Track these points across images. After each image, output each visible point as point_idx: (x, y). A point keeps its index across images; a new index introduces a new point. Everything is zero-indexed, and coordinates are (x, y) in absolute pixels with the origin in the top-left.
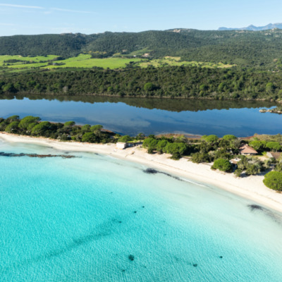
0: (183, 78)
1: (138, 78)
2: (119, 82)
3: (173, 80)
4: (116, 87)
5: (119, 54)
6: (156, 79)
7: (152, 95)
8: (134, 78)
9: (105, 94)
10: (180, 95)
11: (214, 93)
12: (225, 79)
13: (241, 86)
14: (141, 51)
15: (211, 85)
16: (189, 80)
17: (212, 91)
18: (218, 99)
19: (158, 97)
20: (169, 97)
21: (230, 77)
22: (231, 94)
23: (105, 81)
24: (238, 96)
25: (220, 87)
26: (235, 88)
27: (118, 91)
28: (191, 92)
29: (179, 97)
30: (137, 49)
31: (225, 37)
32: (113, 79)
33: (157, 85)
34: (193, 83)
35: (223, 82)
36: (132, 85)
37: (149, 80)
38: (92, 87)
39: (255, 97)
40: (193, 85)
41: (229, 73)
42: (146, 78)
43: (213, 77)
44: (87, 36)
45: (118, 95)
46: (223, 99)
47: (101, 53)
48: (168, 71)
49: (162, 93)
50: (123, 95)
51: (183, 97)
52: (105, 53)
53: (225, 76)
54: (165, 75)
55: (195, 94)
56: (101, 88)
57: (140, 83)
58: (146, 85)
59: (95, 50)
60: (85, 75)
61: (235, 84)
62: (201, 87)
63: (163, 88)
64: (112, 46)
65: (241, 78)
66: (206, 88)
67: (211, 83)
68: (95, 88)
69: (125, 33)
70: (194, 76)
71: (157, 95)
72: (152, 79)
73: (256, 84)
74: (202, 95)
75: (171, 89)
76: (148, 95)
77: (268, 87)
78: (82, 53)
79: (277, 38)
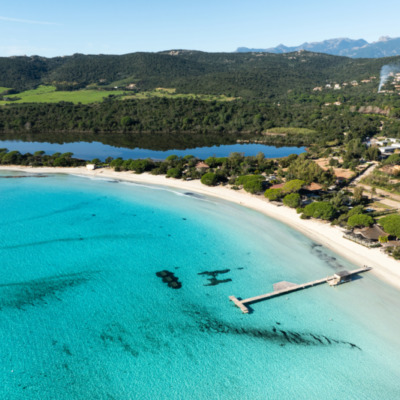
0: (166, 111)
1: (114, 112)
2: (92, 117)
3: (154, 114)
4: (88, 123)
5: (95, 85)
6: (135, 113)
7: (130, 130)
8: (109, 112)
9: (76, 130)
10: (161, 129)
11: (198, 127)
12: (211, 111)
13: (229, 118)
14: (125, 81)
15: (195, 119)
16: (172, 113)
17: (196, 124)
18: (201, 132)
19: (137, 132)
20: (149, 131)
21: (217, 109)
22: (216, 127)
23: (75, 116)
24: (223, 129)
25: (205, 120)
26: (221, 121)
27: (91, 127)
28: (173, 125)
29: (159, 132)
30: (119, 78)
31: (237, 62)
32: (85, 113)
33: (135, 119)
34: (176, 116)
35: (209, 114)
36: (107, 119)
37: (127, 114)
38: (59, 123)
39: (240, 129)
40: (176, 119)
41: (217, 105)
42: (124, 112)
43: (199, 109)
44: (48, 60)
45: (91, 131)
46: (206, 131)
47: (69, 84)
48: (148, 103)
49: (141, 128)
50: (96, 131)
51: (164, 131)
52: (75, 83)
53: (212, 108)
54: (146, 107)
55: (177, 128)
56: (71, 124)
57: (117, 118)
58: (123, 119)
59: (61, 80)
60: (51, 109)
61: (221, 116)
62: (185, 120)
63: (143, 122)
64: (85, 74)
65: (229, 111)
66: (190, 121)
67: (196, 115)
68: (64, 124)
69: (102, 56)
70: (178, 108)
71: (135, 131)
72: (131, 112)
73: (245, 116)
74: (185, 129)
75: (151, 123)
76: (125, 130)
77: (256, 118)
78: (43, 84)
79: (303, 63)
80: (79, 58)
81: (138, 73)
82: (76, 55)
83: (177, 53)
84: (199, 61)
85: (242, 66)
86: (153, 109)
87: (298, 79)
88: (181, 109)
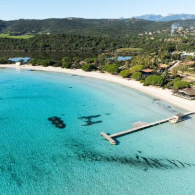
0: (64, 40)
1: (36, 41)
2: (24, 44)
3: (58, 42)
4: (22, 46)
5: (29, 33)
6: (48, 41)
7: (45, 50)
8: (34, 41)
9: (15, 50)
10: (61, 49)
11: (81, 48)
12: (88, 40)
13: (97, 44)
14: (45, 31)
15: (80, 44)
16: (68, 41)
17: (80, 47)
18: (83, 51)
19: (48, 51)
20: (55, 51)
21: (91, 40)
22: (90, 48)
23: (15, 43)
24: (94, 49)
25: (85, 45)
26: (94, 45)
27: (23, 48)
28: (68, 47)
29: (60, 51)
30: (42, 30)
31: (101, 23)
32: (21, 42)
33: (48, 44)
34: (70, 43)
35: (87, 42)
36: (33, 45)
37: (43, 42)
38: (6, 46)
39: (103, 49)
40: (70, 44)
41: (91, 38)
42: (42, 41)
43: (82, 40)
44: (6, 22)
45: (23, 51)
46: (86, 50)
47: (16, 33)
48: (55, 37)
49: (51, 49)
50: (26, 50)
51: (63, 51)
52: (19, 32)
53: (89, 39)
54: (53, 39)
55: (70, 49)
56: (12, 47)
57: (37, 43)
58: (41, 44)
59: (12, 31)
61: (93, 43)
62: (74, 45)
63: (52, 46)
64: (24, 28)
65: (98, 40)
66: (77, 45)
67: (80, 42)
68: (9, 47)
69: (34, 20)
70: (70, 39)
71: (48, 50)
72: (46, 41)
73: (106, 43)
74: (74, 49)
75: (56, 46)
76: (42, 50)
77: (112, 44)
78: (3, 33)
79: (133, 24)
80: (22, 21)
81: (52, 27)
82: (21, 20)
83: (71, 19)
84: (82, 22)
85: (103, 25)
86: (57, 40)
87: (131, 30)
88: (72, 39)
